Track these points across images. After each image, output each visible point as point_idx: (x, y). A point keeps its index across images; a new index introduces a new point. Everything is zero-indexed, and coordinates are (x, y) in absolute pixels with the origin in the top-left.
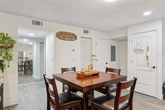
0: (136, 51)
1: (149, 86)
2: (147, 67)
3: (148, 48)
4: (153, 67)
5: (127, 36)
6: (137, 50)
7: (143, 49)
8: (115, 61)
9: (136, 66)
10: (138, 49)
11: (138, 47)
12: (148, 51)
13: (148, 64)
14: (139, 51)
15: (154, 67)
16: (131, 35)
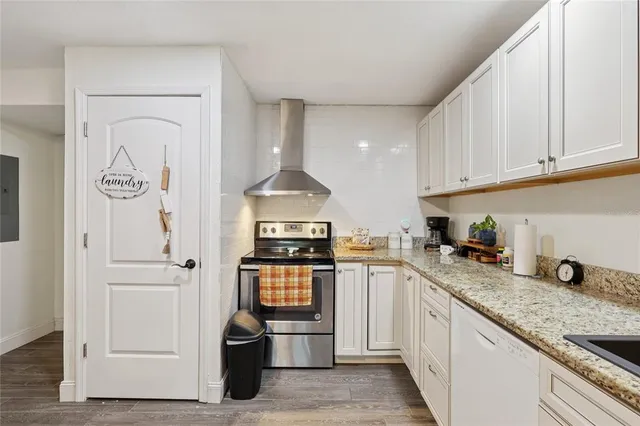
0: (112, 186)
1: (172, 353)
2: (163, 266)
3: (167, 172)
4: (186, 266)
5: (63, 107)
6: (114, 182)
7: (145, 177)
8: (16, 238)
9: (109, 266)
10: (121, 178)
11: (123, 167)
12: (167, 190)
13: (167, 250)
14: (126, 187)
15: (190, 265)
16: (81, 98)
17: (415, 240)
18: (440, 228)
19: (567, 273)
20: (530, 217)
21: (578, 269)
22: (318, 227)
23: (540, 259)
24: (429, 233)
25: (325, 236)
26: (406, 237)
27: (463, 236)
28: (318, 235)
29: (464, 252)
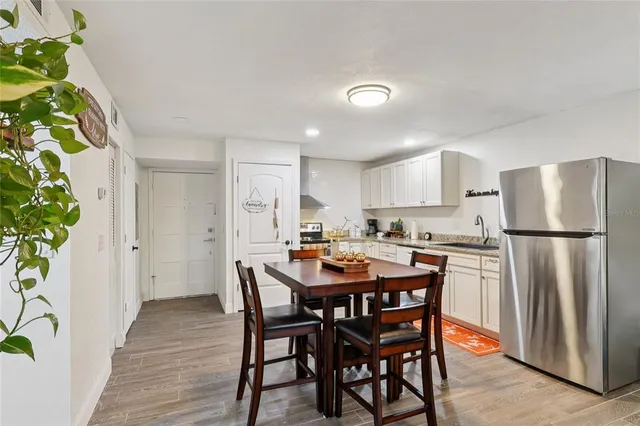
2: (275, 244)
3: (277, 200)
9: (249, 245)
15: (287, 243)
16: (236, 164)
17: (362, 231)
18: (373, 225)
19: (427, 236)
20: (416, 219)
21: (430, 234)
22: (316, 226)
23: (419, 234)
24: (368, 228)
25: (319, 230)
26: (358, 230)
27: (386, 227)
28: (315, 230)
29: (388, 235)
